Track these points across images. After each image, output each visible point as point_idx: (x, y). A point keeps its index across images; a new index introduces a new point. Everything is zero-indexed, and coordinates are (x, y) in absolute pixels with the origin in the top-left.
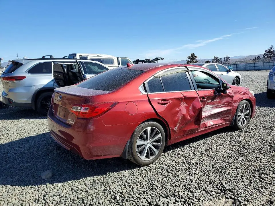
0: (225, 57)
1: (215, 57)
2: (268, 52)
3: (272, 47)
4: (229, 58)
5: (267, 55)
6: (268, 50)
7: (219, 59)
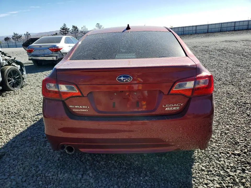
0: (26, 33)
1: (14, 34)
2: (63, 29)
3: (65, 25)
4: (29, 34)
5: (63, 32)
6: (62, 28)
7: (19, 36)
